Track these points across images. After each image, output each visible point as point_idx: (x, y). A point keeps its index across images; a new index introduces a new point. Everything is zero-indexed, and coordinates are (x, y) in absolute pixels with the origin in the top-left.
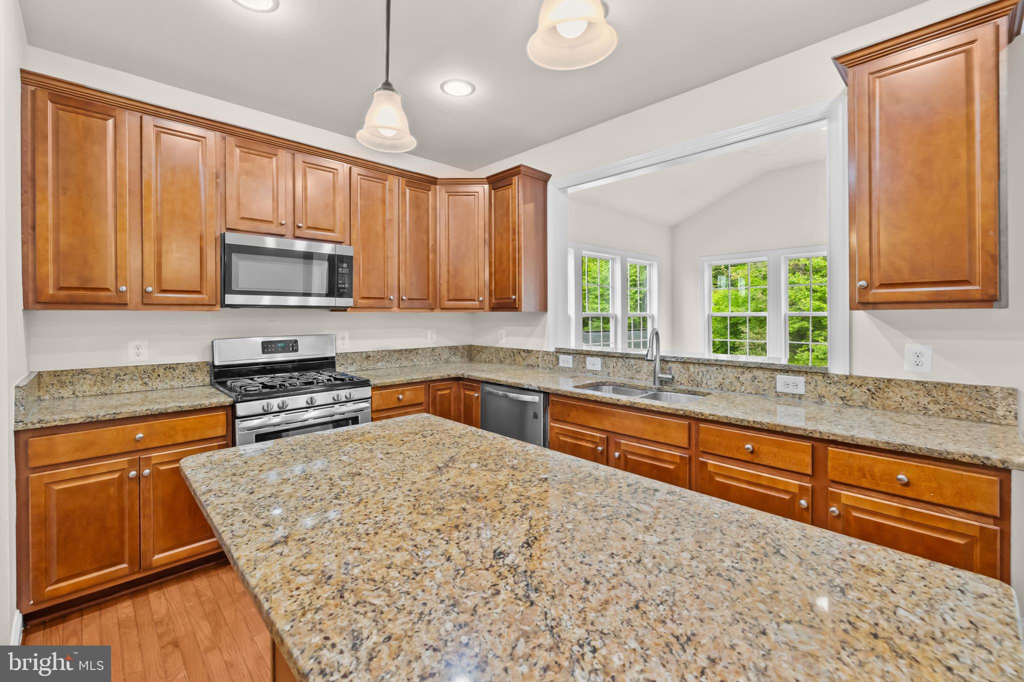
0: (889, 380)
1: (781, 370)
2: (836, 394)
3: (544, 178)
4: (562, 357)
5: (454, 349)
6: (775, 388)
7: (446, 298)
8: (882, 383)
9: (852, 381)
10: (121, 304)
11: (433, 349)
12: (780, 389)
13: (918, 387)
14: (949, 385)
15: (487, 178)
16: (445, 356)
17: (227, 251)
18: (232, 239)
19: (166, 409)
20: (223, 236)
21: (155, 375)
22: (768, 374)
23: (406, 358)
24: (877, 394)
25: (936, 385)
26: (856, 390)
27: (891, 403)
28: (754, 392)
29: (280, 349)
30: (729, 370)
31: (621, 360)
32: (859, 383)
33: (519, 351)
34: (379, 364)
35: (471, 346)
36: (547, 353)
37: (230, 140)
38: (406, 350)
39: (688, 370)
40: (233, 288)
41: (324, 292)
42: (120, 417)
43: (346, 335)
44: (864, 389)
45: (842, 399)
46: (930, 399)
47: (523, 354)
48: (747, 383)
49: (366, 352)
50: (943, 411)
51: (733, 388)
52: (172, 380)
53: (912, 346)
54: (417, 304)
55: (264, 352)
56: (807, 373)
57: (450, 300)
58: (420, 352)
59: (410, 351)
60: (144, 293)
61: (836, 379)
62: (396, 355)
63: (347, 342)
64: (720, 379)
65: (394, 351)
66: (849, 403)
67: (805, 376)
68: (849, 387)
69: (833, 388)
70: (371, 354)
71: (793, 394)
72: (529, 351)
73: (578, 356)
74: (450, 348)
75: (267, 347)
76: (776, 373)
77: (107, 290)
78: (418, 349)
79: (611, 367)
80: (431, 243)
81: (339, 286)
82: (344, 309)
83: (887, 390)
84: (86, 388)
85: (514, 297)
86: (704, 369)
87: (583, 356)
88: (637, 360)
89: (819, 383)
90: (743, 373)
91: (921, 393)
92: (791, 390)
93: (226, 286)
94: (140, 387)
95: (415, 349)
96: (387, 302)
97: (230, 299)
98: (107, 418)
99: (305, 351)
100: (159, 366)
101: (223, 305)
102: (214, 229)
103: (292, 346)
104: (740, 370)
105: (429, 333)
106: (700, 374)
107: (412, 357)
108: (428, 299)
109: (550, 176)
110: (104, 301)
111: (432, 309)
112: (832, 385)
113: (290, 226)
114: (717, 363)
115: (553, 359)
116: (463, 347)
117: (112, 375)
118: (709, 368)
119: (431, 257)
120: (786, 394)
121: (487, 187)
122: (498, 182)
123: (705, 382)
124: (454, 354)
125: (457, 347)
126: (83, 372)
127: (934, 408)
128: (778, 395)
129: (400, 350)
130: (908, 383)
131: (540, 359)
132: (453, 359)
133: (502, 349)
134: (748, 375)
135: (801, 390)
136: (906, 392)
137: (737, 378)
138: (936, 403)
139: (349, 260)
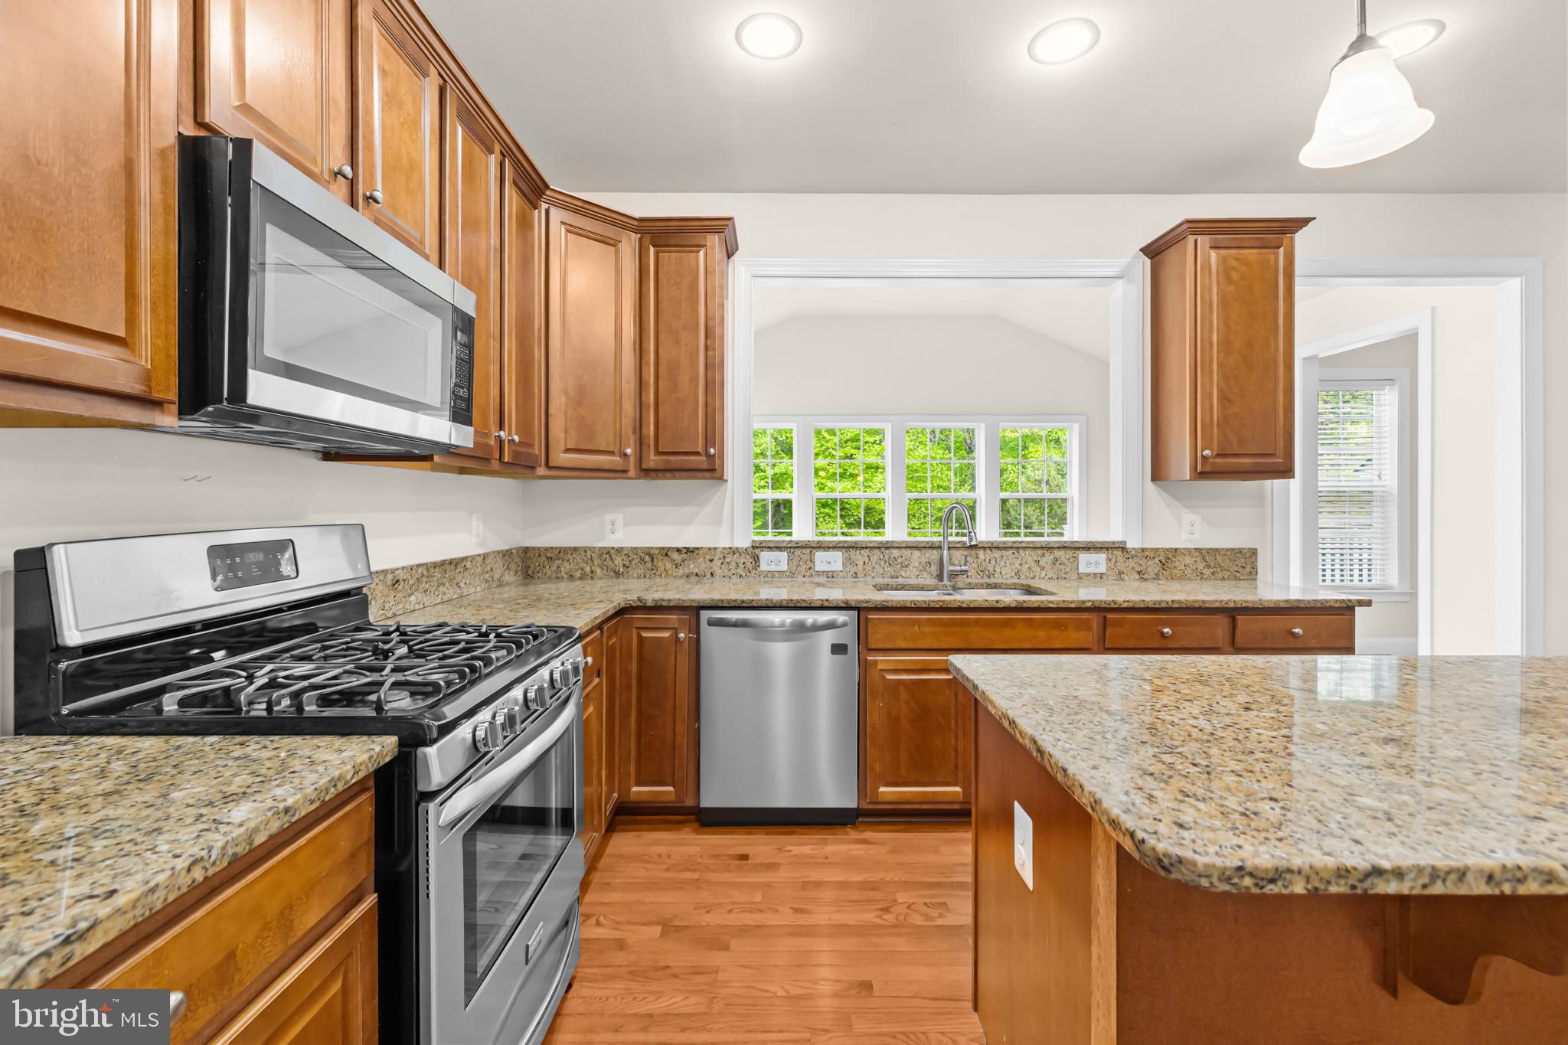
0: (1176, 550)
1: (1083, 548)
2: (1133, 568)
3: (732, 251)
4: (765, 555)
5: (508, 558)
6: (1077, 569)
8: (1170, 553)
9: (1147, 553)
12: (1082, 569)
13: (1196, 554)
14: (1217, 550)
16: (498, 572)
22: (1070, 553)
23: (451, 581)
24: (1166, 564)
25: (1210, 551)
26: (1150, 562)
27: (1177, 571)
28: (1055, 576)
29: (256, 572)
30: (1027, 553)
31: (877, 551)
32: (1152, 554)
33: (666, 552)
35: (527, 550)
36: (734, 551)
38: (450, 562)
39: (977, 558)
44: (1157, 561)
45: (1139, 573)
46: (1204, 564)
47: (675, 556)
48: (1048, 567)
49: (393, 571)
50: (1214, 573)
51: (1032, 575)
53: (1188, 516)
56: (1107, 549)
57: (568, 450)
58: (468, 564)
61: (1134, 553)
62: (437, 573)
64: (1017, 565)
65: (435, 565)
66: (1145, 577)
67: (1106, 552)
68: (1144, 560)
69: (1131, 563)
70: (401, 575)
71: (1094, 574)
72: (689, 551)
73: (798, 552)
74: (503, 554)
76: (1078, 552)
79: (860, 563)
83: (1174, 559)
85: (712, 451)
86: (997, 554)
87: (808, 551)
88: (903, 550)
89: (1119, 558)
90: (1043, 555)
91: (1198, 559)
92: (1092, 570)
104: (1040, 552)
106: (993, 562)
107: (459, 578)
112: (1131, 560)
114: (1015, 545)
115: (748, 560)
118: (1004, 552)
120: (1088, 575)
121: (635, 236)
122: (668, 233)
123: (998, 571)
124: (508, 567)
125: (510, 552)
127: (1207, 572)
128: (1080, 577)
129: (442, 563)
130: (1189, 550)
131: (717, 562)
132: (507, 576)
133: (619, 550)
134: (1049, 557)
135: (1103, 569)
136: (1188, 560)
137: (1037, 562)
138: (1209, 567)
139: (468, 327)
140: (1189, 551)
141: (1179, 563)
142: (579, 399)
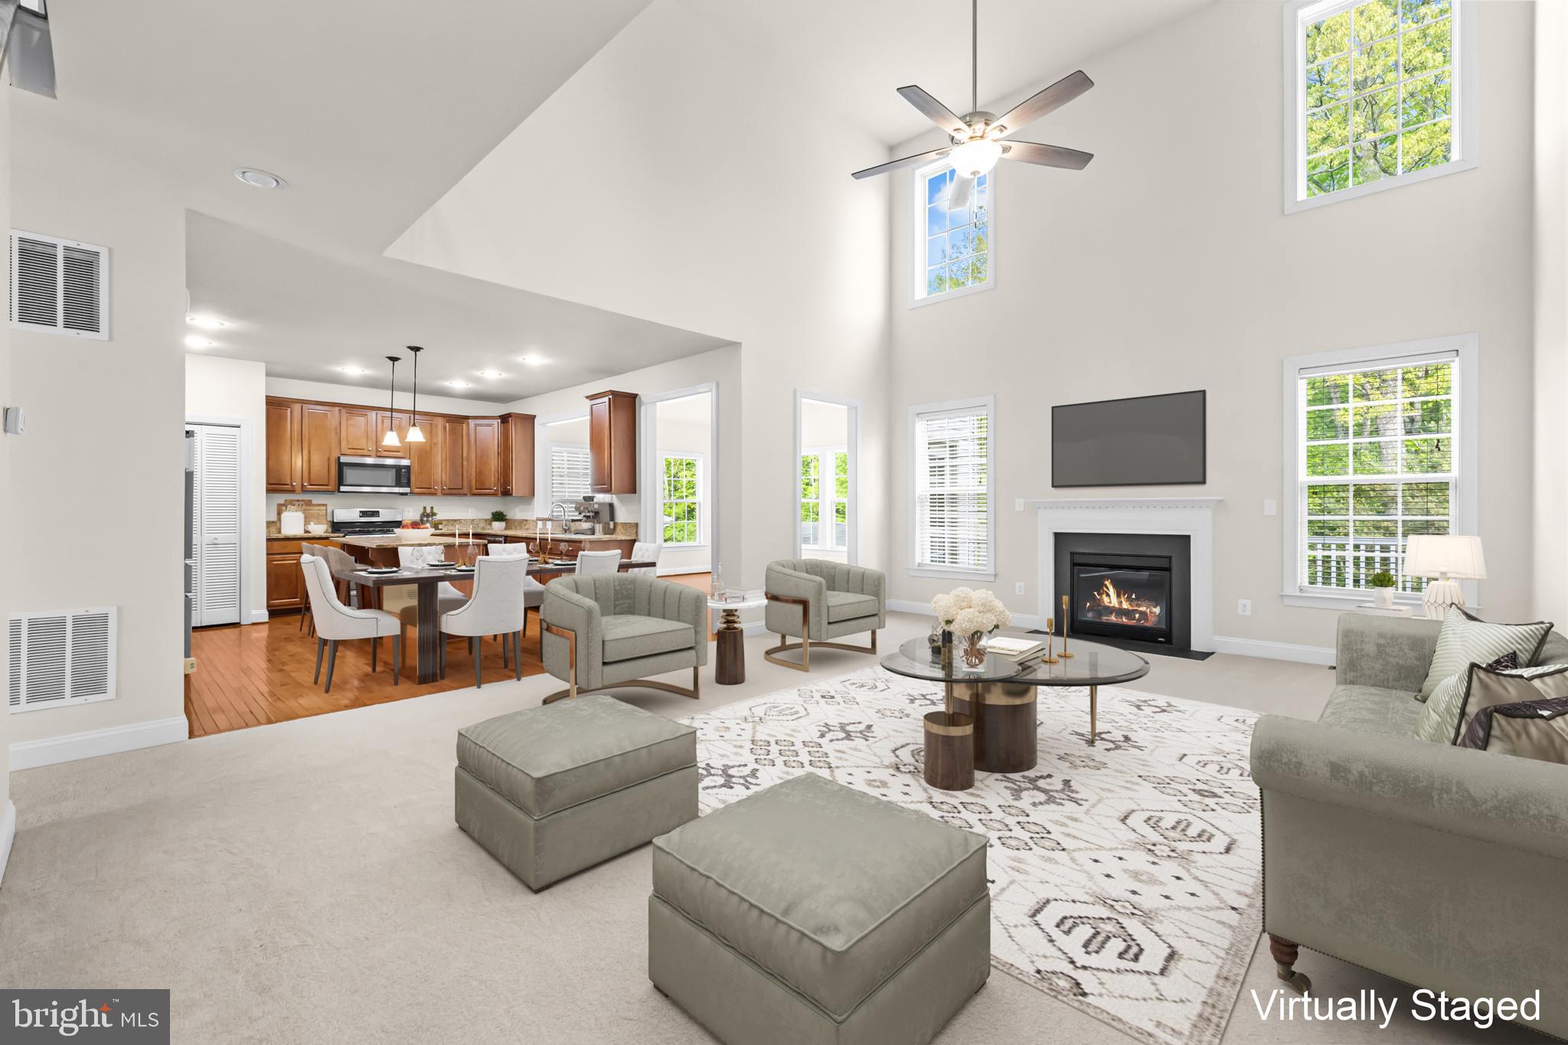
3: (531, 419)
4: (539, 522)
7: (474, 488)
10: (292, 491)
11: (472, 520)
15: (498, 416)
17: (341, 466)
18: (343, 459)
20: (339, 458)
23: (452, 525)
29: (370, 515)
36: (533, 521)
37: (344, 411)
38: (452, 520)
40: (345, 483)
41: (393, 485)
43: (411, 510)
54: (454, 491)
55: (360, 517)
57: (478, 490)
58: (462, 521)
59: (455, 521)
60: (303, 485)
63: (411, 514)
72: (526, 520)
73: (544, 522)
74: (486, 520)
75: (364, 514)
77: (287, 484)
80: (465, 455)
81: (403, 481)
82: (406, 494)
85: (508, 490)
93: (341, 481)
96: (433, 491)
97: (343, 488)
99: (383, 516)
101: (339, 491)
102: (335, 454)
103: (376, 514)
105: (470, 510)
108: (462, 489)
109: (535, 416)
110: (287, 489)
111: (465, 495)
113: (374, 451)
115: (535, 524)
119: (465, 463)
121: (499, 421)
122: (505, 419)
131: (531, 525)
139: (408, 468)
142: (480, 474)
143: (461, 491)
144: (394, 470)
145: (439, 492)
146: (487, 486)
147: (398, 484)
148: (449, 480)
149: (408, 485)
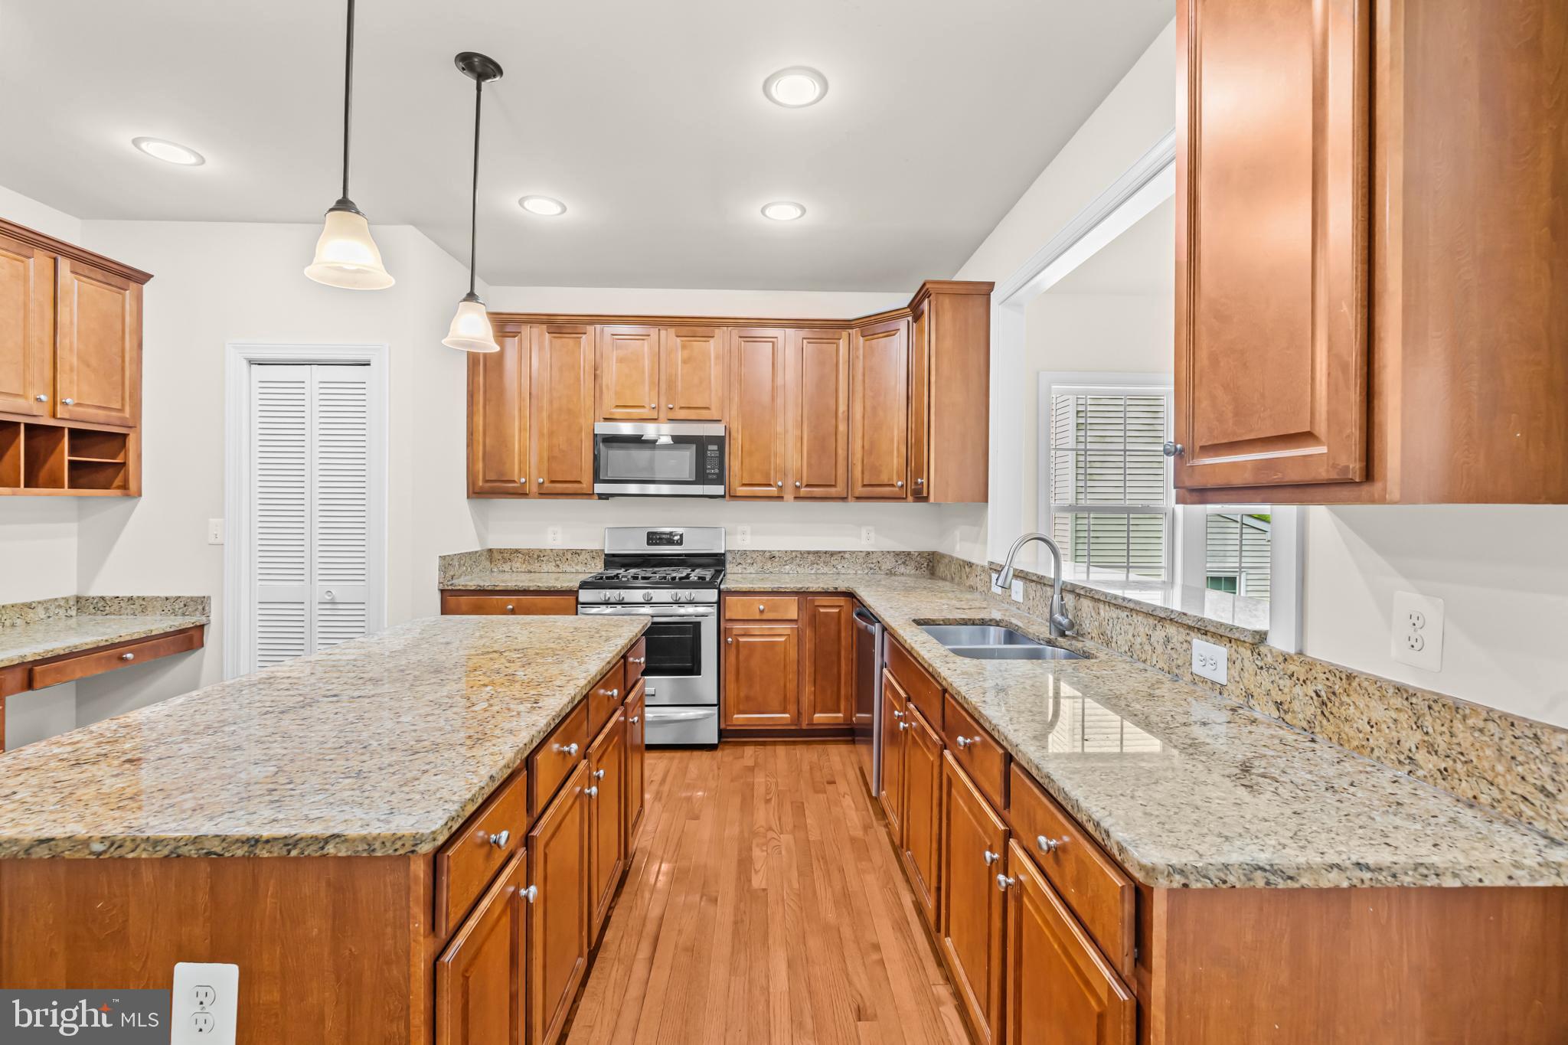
0: (1350, 676)
1: (1199, 629)
2: (1268, 693)
3: (985, 290)
5: (905, 557)
6: (1191, 664)
7: (860, 483)
8: (1338, 681)
10: (521, 494)
11: (868, 553)
12: (1196, 667)
13: (1398, 702)
15: (909, 306)
16: (888, 565)
17: (597, 443)
18: (602, 429)
19: (529, 587)
20: (596, 426)
21: (565, 558)
22: (1183, 635)
23: (826, 563)
24: (1329, 705)
25: (1435, 702)
26: (1298, 689)
27: (1351, 733)
28: (1166, 669)
29: (665, 542)
30: (1140, 618)
31: (1039, 587)
32: (1301, 672)
33: (965, 564)
34: (787, 567)
35: (934, 553)
36: (984, 569)
38: (826, 552)
39: (1099, 613)
40: (604, 478)
41: (693, 479)
42: (498, 589)
43: (748, 529)
44: (1310, 690)
45: (1278, 705)
46: (1418, 736)
47: (967, 568)
48: (1160, 649)
49: (770, 552)
50: (1444, 772)
51: (1144, 658)
52: (577, 565)
53: (1405, 597)
54: (817, 491)
55: (648, 544)
56: (1230, 639)
57: (864, 486)
58: (847, 556)
59: (832, 554)
60: (538, 483)
61: (1269, 659)
62: (811, 557)
63: (748, 537)
64: (1130, 635)
65: (809, 553)
66: (1288, 717)
67: (1228, 645)
68: (1288, 682)
69: (1265, 679)
70: (777, 555)
71: (1213, 683)
74: (897, 554)
75: (653, 538)
76: (1192, 634)
77: (515, 481)
78: (845, 552)
79: (1031, 598)
80: (842, 408)
81: (708, 471)
83: (1345, 698)
84: (518, 565)
85: (919, 480)
86: (1115, 613)
89: (1247, 663)
90: (1155, 628)
91: (1403, 717)
92: (1206, 672)
93: (598, 474)
94: (554, 569)
95: (840, 552)
96: (776, 491)
97: (603, 488)
98: (490, 588)
99: (693, 545)
100: (567, 550)
101: (596, 494)
102: (591, 420)
103: (675, 538)
104: (1151, 621)
106: (1110, 624)
107: (835, 562)
108: (834, 486)
109: (994, 284)
110: (512, 491)
111: (844, 499)
112: (1264, 672)
113: (663, 408)
114: (1125, 604)
115: (986, 577)
116: (920, 554)
117: (536, 556)
118: (1119, 612)
119: (842, 427)
120: (1204, 681)
121: (910, 319)
122: (917, 309)
124: (904, 563)
125: (909, 553)
126: (517, 551)
127: (1428, 763)
128: (1194, 680)
129: (817, 552)
131: (979, 578)
132: (902, 569)
133: (954, 559)
134: (1159, 635)
135: (1222, 675)
136: (1377, 711)
137: (1149, 636)
138: (1432, 750)
139: (720, 441)
140: (1380, 687)
141: (1361, 710)
142: (870, 450)
143: (832, 491)
144: (694, 447)
145: (789, 496)
146: (884, 479)
147: (701, 478)
148: (809, 465)
149: (719, 480)
